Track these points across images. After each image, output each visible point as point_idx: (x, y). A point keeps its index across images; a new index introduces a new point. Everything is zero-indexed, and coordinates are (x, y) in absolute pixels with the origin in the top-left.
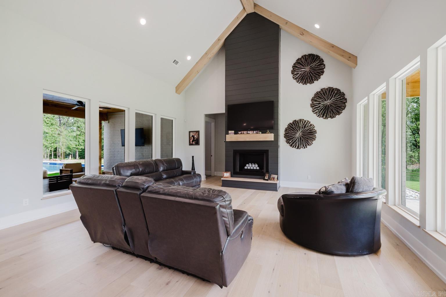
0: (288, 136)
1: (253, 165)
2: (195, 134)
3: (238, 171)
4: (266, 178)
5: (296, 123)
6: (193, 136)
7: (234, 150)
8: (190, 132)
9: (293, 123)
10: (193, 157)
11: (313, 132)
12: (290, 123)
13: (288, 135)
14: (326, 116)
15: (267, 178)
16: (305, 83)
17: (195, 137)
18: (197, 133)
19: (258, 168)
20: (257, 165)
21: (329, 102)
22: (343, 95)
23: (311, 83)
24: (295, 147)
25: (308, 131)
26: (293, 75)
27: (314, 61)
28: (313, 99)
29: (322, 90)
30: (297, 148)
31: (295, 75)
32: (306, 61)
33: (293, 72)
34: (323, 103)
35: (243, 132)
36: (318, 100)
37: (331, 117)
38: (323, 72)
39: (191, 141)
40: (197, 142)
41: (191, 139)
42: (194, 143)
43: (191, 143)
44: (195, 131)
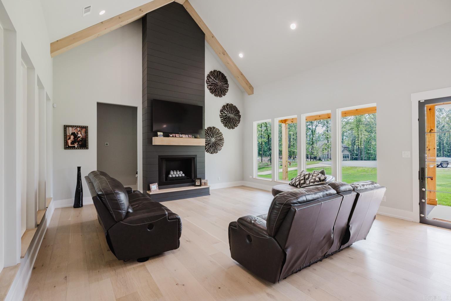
1: (178, 173)
2: (79, 131)
3: (164, 181)
4: (197, 184)
6: (73, 134)
7: (159, 156)
8: (66, 127)
9: (209, 128)
10: (79, 168)
11: (222, 139)
14: (230, 127)
15: (199, 184)
16: (216, 95)
17: (79, 135)
18: (84, 130)
19: (184, 175)
20: (182, 172)
21: (232, 116)
22: (238, 112)
23: (220, 96)
24: (210, 152)
25: (219, 138)
26: (208, 85)
27: (223, 79)
28: (221, 111)
29: (228, 104)
30: (211, 153)
31: (210, 85)
32: (218, 76)
33: (208, 82)
34: (228, 116)
35: (174, 135)
36: (226, 112)
37: (233, 128)
38: (228, 90)
39: (69, 142)
40: (83, 144)
41: (68, 138)
42: (76, 145)
43: (68, 146)
44: (77, 127)
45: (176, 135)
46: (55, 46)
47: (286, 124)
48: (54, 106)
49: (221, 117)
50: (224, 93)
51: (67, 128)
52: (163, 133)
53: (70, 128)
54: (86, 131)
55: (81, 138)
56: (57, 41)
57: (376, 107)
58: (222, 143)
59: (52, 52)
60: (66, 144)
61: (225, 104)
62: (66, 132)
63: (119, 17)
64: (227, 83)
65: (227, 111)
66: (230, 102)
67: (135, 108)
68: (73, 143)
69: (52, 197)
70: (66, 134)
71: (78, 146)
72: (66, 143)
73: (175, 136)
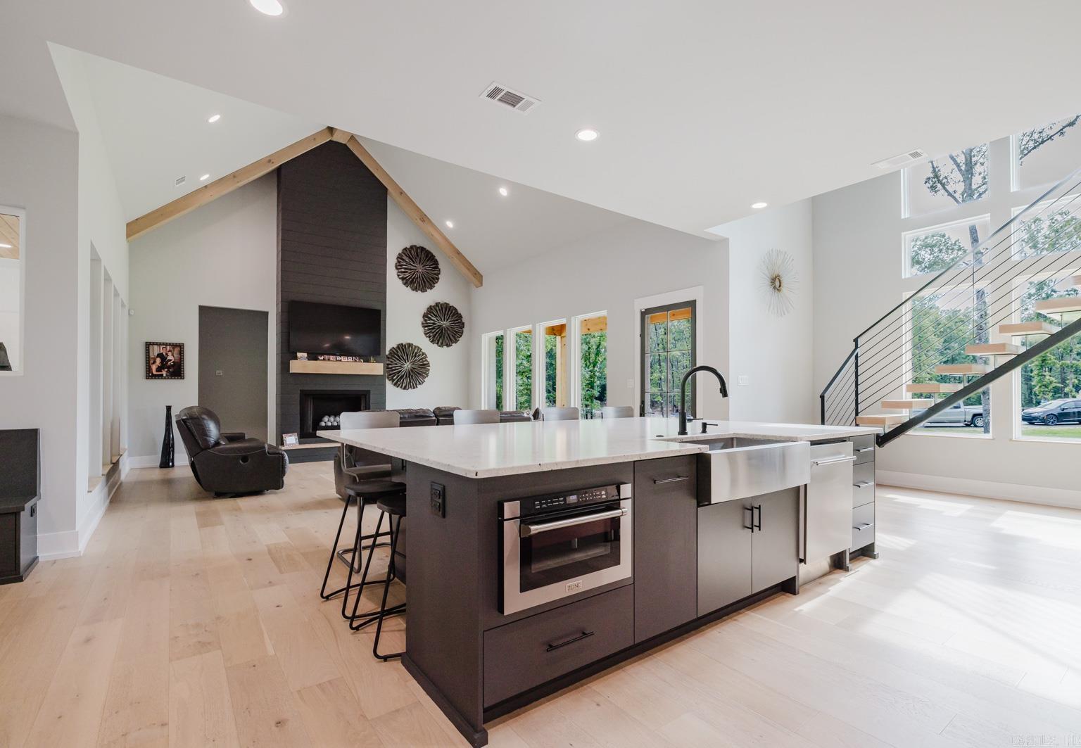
0: (391, 368)
2: (169, 351)
3: (311, 431)
5: (401, 347)
6: (160, 355)
7: (301, 390)
8: (148, 345)
9: (398, 347)
10: (169, 408)
11: (425, 364)
12: (393, 348)
13: (390, 366)
14: (442, 343)
16: (415, 289)
17: (170, 357)
18: (177, 350)
21: (445, 324)
22: (460, 317)
23: (423, 290)
24: (401, 387)
25: (419, 363)
26: (399, 272)
27: (428, 260)
28: (425, 316)
29: (437, 304)
30: (404, 389)
31: (402, 272)
32: (418, 256)
33: (399, 267)
34: (438, 324)
35: (327, 357)
36: (433, 318)
37: (448, 345)
38: (438, 279)
39: (154, 368)
40: (177, 371)
41: (152, 362)
42: (164, 373)
43: (152, 373)
44: (167, 344)
45: (331, 357)
46: (133, 228)
47: (562, 337)
48: (131, 313)
49: (424, 327)
50: (430, 284)
51: (151, 346)
52: (308, 354)
53: (155, 347)
54: (180, 351)
55: (173, 362)
56: (137, 220)
57: (605, 318)
58: (426, 371)
59: (128, 235)
60: (149, 371)
61: (433, 304)
62: (149, 352)
63: (234, 176)
64: (437, 267)
65: (436, 316)
66: (442, 300)
67: (265, 314)
68: (159, 369)
69: (126, 447)
70: (149, 355)
71: (168, 374)
72: (148, 369)
73: (329, 360)
